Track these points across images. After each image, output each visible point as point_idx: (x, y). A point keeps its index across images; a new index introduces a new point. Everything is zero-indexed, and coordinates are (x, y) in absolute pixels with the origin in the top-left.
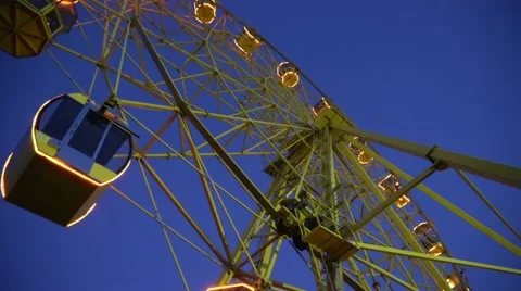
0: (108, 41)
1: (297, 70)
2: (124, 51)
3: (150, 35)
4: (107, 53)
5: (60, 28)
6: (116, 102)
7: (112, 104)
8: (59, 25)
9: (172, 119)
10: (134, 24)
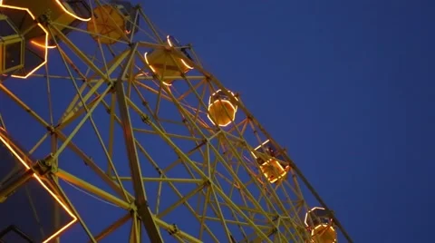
0: (76, 104)
1: (336, 223)
2: (89, 114)
3: (131, 107)
4: (67, 119)
5: (19, 67)
6: (50, 168)
7: (44, 168)
8: (19, 64)
9: (123, 221)
10: (116, 88)
